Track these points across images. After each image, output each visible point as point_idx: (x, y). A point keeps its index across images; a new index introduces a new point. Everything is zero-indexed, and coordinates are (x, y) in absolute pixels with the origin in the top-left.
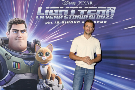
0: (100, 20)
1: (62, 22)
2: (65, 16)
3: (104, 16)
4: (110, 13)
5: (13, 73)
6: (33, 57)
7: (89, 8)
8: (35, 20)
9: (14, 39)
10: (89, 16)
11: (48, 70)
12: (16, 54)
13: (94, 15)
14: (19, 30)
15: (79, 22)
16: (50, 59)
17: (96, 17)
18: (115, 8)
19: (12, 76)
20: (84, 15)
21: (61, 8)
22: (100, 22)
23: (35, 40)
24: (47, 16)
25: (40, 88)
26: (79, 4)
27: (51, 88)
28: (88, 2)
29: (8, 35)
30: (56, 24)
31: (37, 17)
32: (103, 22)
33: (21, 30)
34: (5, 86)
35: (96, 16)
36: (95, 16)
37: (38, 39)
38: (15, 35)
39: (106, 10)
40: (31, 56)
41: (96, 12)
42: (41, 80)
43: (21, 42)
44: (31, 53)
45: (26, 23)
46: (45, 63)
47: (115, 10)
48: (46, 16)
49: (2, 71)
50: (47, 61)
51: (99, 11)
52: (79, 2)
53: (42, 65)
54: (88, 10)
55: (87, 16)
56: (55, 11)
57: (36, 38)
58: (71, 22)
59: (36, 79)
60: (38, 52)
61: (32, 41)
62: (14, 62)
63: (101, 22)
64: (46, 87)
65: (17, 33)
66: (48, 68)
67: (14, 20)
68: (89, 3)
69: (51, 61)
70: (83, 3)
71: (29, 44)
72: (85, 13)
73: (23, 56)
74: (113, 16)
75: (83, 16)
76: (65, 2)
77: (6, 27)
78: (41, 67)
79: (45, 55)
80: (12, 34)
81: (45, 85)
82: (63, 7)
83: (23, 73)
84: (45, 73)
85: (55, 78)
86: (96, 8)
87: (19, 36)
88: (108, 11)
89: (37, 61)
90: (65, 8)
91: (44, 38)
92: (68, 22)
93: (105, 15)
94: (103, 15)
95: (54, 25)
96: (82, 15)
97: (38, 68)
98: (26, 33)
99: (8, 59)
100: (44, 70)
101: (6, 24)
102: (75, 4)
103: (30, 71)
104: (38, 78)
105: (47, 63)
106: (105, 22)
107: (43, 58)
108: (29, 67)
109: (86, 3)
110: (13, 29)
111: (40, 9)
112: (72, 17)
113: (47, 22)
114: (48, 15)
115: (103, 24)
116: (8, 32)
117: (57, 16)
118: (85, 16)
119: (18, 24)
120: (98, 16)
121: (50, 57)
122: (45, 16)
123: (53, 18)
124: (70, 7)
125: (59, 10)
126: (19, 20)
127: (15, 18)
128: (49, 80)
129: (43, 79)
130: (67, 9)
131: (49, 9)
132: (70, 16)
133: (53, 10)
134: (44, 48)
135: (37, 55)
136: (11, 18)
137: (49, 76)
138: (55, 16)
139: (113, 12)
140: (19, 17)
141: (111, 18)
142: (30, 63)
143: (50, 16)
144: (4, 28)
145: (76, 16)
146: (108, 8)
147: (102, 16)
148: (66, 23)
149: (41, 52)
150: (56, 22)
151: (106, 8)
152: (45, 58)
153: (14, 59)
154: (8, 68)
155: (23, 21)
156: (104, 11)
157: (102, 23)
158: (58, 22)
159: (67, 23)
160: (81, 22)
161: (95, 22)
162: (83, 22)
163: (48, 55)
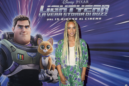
0: (96, 17)
1: (62, 19)
2: (64, 14)
3: (99, 13)
4: (105, 10)
5: (17, 63)
6: (36, 50)
7: (86, 6)
8: (38, 17)
9: (19, 33)
10: (85, 13)
11: (48, 61)
12: (20, 47)
14: (23, 26)
15: (77, 18)
16: (50, 52)
17: (92, 14)
18: (108, 6)
19: (16, 66)
20: (81, 13)
21: (61, 6)
22: (95, 19)
23: (38, 34)
24: (49, 13)
25: (41, 77)
26: (77, 3)
27: (51, 77)
28: (84, 1)
29: (14, 30)
30: (56, 21)
31: (40, 14)
32: (98, 18)
33: (25, 26)
34: (9, 75)
35: (92, 13)
36: (91, 13)
37: (41, 34)
38: (20, 30)
39: (101, 8)
40: (33, 49)
41: (91, 10)
42: (42, 70)
43: (25, 36)
44: (33, 46)
45: (29, 19)
46: (46, 55)
47: (108, 7)
48: (48, 14)
49: (7, 61)
50: (48, 53)
51: (94, 9)
52: (77, 1)
53: (43, 57)
54: (84, 8)
55: (84, 13)
56: (55, 9)
57: (38, 33)
58: (70, 19)
59: (38, 69)
60: (40, 45)
61: (34, 36)
62: (18, 54)
63: (96, 19)
64: (47, 77)
65: (22, 28)
66: (49, 59)
67: (19, 17)
68: (86, 2)
69: (51, 53)
70: (80, 2)
71: (32, 38)
72: (82, 11)
73: (27, 48)
74: (107, 13)
75: (80, 13)
76: (64, 1)
77: (12, 23)
78: (43, 58)
79: (46, 48)
80: (17, 30)
81: (46, 75)
82: (62, 6)
83: (27, 64)
84: (46, 64)
85: (55, 68)
86: (92, 6)
87: (23, 31)
88: (103, 9)
89: (39, 53)
90: (64, 6)
91: (45, 33)
93: (100, 12)
94: (98, 13)
95: (54, 21)
96: (79, 13)
97: (40, 60)
98: (29, 28)
99: (13, 51)
100: (45, 61)
101: (12, 20)
102: (73, 3)
103: (33, 62)
104: (40, 68)
105: (48, 55)
106: (100, 19)
107: (44, 50)
108: (32, 58)
109: (83, 2)
110: (18, 25)
111: (42, 7)
112: (70, 14)
113: (49, 19)
114: (50, 13)
115: (98, 20)
116: (14, 28)
117: (57, 14)
118: (82, 13)
119: (22, 20)
120: (93, 13)
121: (51, 49)
122: (46, 13)
123: (54, 15)
124: (69, 6)
125: (59, 8)
126: (23, 17)
127: (20, 15)
128: (50, 70)
129: (44, 70)
130: (66, 8)
131: (50, 8)
132: (69, 14)
133: (53, 9)
134: (45, 41)
135: (39, 48)
136: (16, 15)
137: (49, 67)
138: (55, 14)
139: (107, 9)
140: (24, 15)
141: (105, 15)
142: (33, 55)
143: (51, 14)
144: (10, 24)
145: (74, 13)
146: (103, 6)
147: (97, 13)
148: (65, 20)
149: (43, 46)
150: (56, 19)
151: (100, 6)
152: (46, 50)
153: (19, 51)
154: (13, 59)
155: (27, 18)
156: (99, 9)
157: (97, 20)
158: (58, 19)
159: (66, 20)
160: (78, 19)
161: (91, 19)
162: (80, 19)
163: (49, 48)
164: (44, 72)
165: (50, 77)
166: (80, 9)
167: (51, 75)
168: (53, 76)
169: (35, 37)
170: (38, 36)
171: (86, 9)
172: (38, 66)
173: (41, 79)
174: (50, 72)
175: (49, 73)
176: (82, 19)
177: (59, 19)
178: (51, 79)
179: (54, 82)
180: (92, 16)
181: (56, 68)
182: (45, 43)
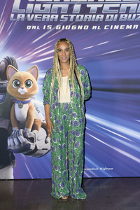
1: (57, 26)
2: (62, 16)
3: (134, 15)
6: (3, 88)
8: (8, 22)
10: (105, 15)
11: (28, 112)
13: (114, 14)
15: (88, 26)
16: (33, 93)
17: (119, 17)
20: (96, 14)
22: (125, 27)
23: (8, 57)
24: (31, 14)
25: (12, 144)
27: (33, 145)
30: (46, 30)
31: (12, 15)
32: (131, 26)
35: (119, 14)
36: (116, 16)
37: (13, 57)
39: (138, 4)
41: (119, 8)
42: (15, 129)
46: (23, 100)
48: (29, 16)
50: (27, 96)
51: (124, 6)
53: (18, 103)
54: (104, 4)
55: (102, 16)
56: (44, 6)
57: (8, 54)
58: (74, 28)
59: (6, 128)
60: (11, 80)
63: (128, 27)
64: (24, 143)
66: (30, 108)
72: (99, 11)
75: (94, 16)
78: (16, 105)
79: (24, 86)
81: (22, 139)
84: (22, 117)
85: (41, 127)
89: (10, 96)
91: (23, 55)
92: (68, 27)
93: (136, 13)
94: (132, 14)
95: (42, 31)
96: (92, 14)
97: (11, 109)
100: (21, 112)
104: (10, 126)
105: (28, 100)
106: (136, 27)
107: (20, 90)
112: (75, 17)
113: (30, 27)
114: (33, 13)
115: (132, 30)
117: (49, 16)
118: (98, 16)
120: (122, 15)
121: (34, 89)
122: (26, 14)
123: (41, 19)
125: (52, 4)
128: (30, 130)
129: (19, 129)
130: (66, 3)
131: (35, 3)
132: (72, 16)
133: (40, 5)
134: (23, 72)
135: (9, 85)
137: (29, 123)
138: (44, 16)
143: (36, 16)
145: (82, 16)
147: (130, 15)
148: (63, 28)
149: (18, 80)
150: (46, 27)
152: (23, 90)
157: (128, 29)
158: (49, 27)
159: (65, 29)
160: (91, 27)
161: (116, 27)
162: (94, 27)
163: (29, 85)
164: (18, 134)
165: (30, 145)
166: (94, 7)
167: (32, 140)
168: (37, 143)
169: (3, 63)
170: (9, 62)
171: (106, 7)
172: (8, 121)
173: (12, 148)
174: (30, 134)
175: (29, 137)
176: (99, 28)
177: (52, 27)
178: (32, 147)
179: (39, 154)
180: (118, 22)
181: (44, 126)
182: (22, 75)
